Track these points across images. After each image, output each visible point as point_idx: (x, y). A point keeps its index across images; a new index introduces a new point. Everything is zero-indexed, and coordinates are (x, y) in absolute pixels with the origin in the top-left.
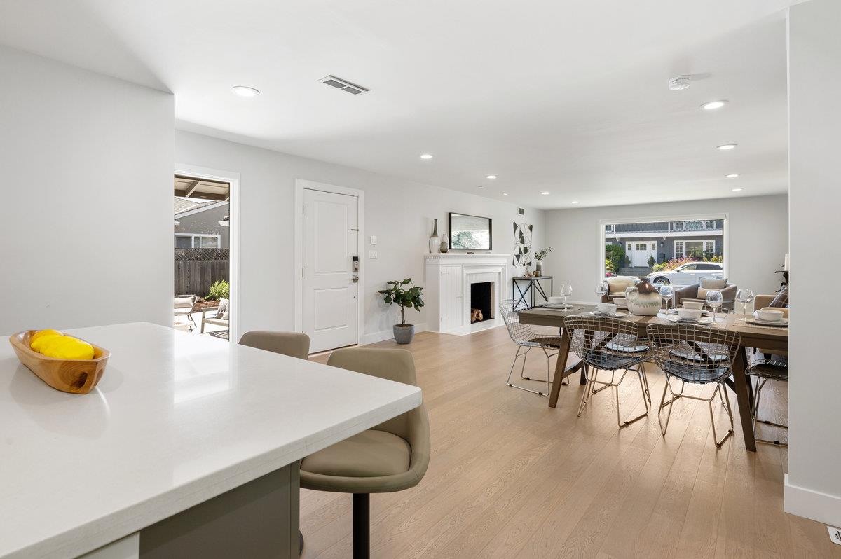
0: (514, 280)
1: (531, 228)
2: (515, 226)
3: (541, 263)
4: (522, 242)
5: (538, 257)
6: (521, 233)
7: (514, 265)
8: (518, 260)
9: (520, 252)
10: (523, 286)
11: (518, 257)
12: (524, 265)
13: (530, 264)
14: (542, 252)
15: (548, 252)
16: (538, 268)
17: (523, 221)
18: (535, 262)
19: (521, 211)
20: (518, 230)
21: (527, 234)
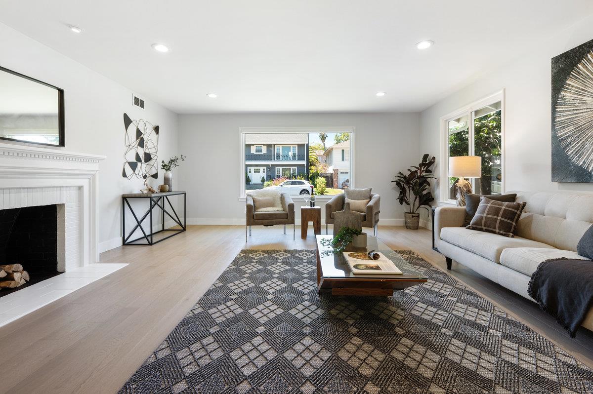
0: (125, 199)
1: (157, 129)
2: (127, 121)
3: (170, 174)
4: (141, 144)
5: (166, 167)
6: (139, 133)
7: (124, 175)
8: (134, 170)
9: (138, 158)
10: (141, 208)
11: (133, 166)
12: (145, 177)
13: (155, 176)
14: (172, 161)
15: (179, 161)
16: (167, 181)
17: (143, 118)
18: (162, 173)
19: (139, 103)
20: (132, 129)
21: (149, 136)
